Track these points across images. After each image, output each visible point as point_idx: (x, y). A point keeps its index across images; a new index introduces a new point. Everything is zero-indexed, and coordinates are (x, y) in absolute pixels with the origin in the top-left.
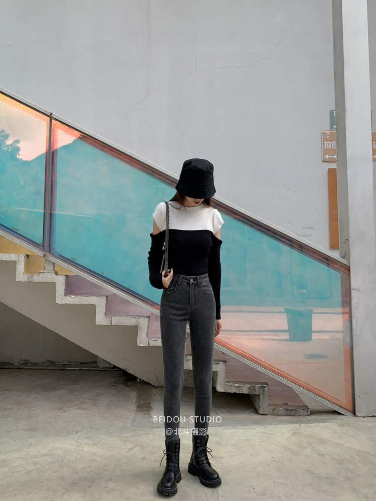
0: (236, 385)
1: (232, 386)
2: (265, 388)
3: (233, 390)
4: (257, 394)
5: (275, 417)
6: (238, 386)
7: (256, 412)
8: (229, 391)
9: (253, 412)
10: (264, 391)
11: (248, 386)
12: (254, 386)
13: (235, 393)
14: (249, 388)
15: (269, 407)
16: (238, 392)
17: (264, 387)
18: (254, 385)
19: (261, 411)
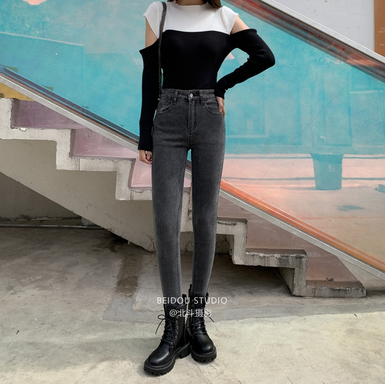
0: (261, 255)
1: (255, 257)
2: (303, 259)
3: (256, 262)
4: (291, 267)
5: (316, 300)
6: (264, 257)
7: (289, 292)
8: (251, 264)
9: (284, 292)
10: (301, 263)
11: (277, 256)
12: (287, 257)
13: (259, 266)
14: (279, 259)
15: (308, 287)
16: (263, 265)
17: (301, 258)
18: (286, 255)
19: (296, 292)
